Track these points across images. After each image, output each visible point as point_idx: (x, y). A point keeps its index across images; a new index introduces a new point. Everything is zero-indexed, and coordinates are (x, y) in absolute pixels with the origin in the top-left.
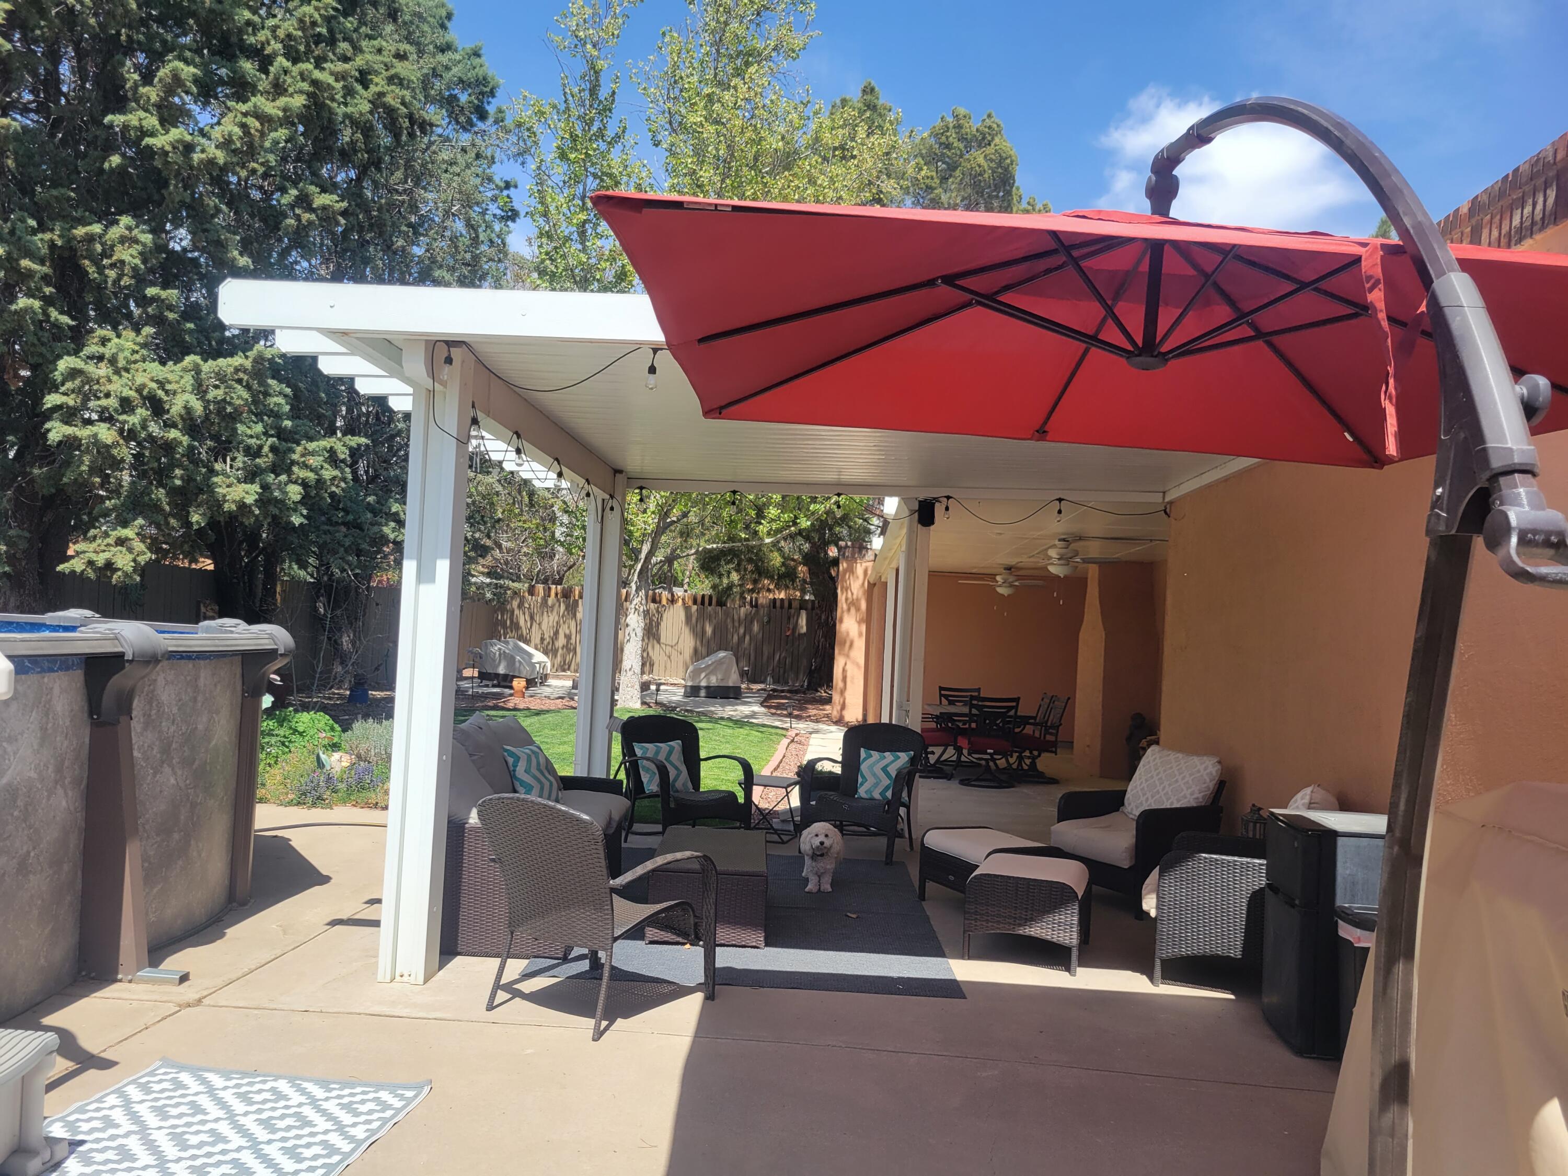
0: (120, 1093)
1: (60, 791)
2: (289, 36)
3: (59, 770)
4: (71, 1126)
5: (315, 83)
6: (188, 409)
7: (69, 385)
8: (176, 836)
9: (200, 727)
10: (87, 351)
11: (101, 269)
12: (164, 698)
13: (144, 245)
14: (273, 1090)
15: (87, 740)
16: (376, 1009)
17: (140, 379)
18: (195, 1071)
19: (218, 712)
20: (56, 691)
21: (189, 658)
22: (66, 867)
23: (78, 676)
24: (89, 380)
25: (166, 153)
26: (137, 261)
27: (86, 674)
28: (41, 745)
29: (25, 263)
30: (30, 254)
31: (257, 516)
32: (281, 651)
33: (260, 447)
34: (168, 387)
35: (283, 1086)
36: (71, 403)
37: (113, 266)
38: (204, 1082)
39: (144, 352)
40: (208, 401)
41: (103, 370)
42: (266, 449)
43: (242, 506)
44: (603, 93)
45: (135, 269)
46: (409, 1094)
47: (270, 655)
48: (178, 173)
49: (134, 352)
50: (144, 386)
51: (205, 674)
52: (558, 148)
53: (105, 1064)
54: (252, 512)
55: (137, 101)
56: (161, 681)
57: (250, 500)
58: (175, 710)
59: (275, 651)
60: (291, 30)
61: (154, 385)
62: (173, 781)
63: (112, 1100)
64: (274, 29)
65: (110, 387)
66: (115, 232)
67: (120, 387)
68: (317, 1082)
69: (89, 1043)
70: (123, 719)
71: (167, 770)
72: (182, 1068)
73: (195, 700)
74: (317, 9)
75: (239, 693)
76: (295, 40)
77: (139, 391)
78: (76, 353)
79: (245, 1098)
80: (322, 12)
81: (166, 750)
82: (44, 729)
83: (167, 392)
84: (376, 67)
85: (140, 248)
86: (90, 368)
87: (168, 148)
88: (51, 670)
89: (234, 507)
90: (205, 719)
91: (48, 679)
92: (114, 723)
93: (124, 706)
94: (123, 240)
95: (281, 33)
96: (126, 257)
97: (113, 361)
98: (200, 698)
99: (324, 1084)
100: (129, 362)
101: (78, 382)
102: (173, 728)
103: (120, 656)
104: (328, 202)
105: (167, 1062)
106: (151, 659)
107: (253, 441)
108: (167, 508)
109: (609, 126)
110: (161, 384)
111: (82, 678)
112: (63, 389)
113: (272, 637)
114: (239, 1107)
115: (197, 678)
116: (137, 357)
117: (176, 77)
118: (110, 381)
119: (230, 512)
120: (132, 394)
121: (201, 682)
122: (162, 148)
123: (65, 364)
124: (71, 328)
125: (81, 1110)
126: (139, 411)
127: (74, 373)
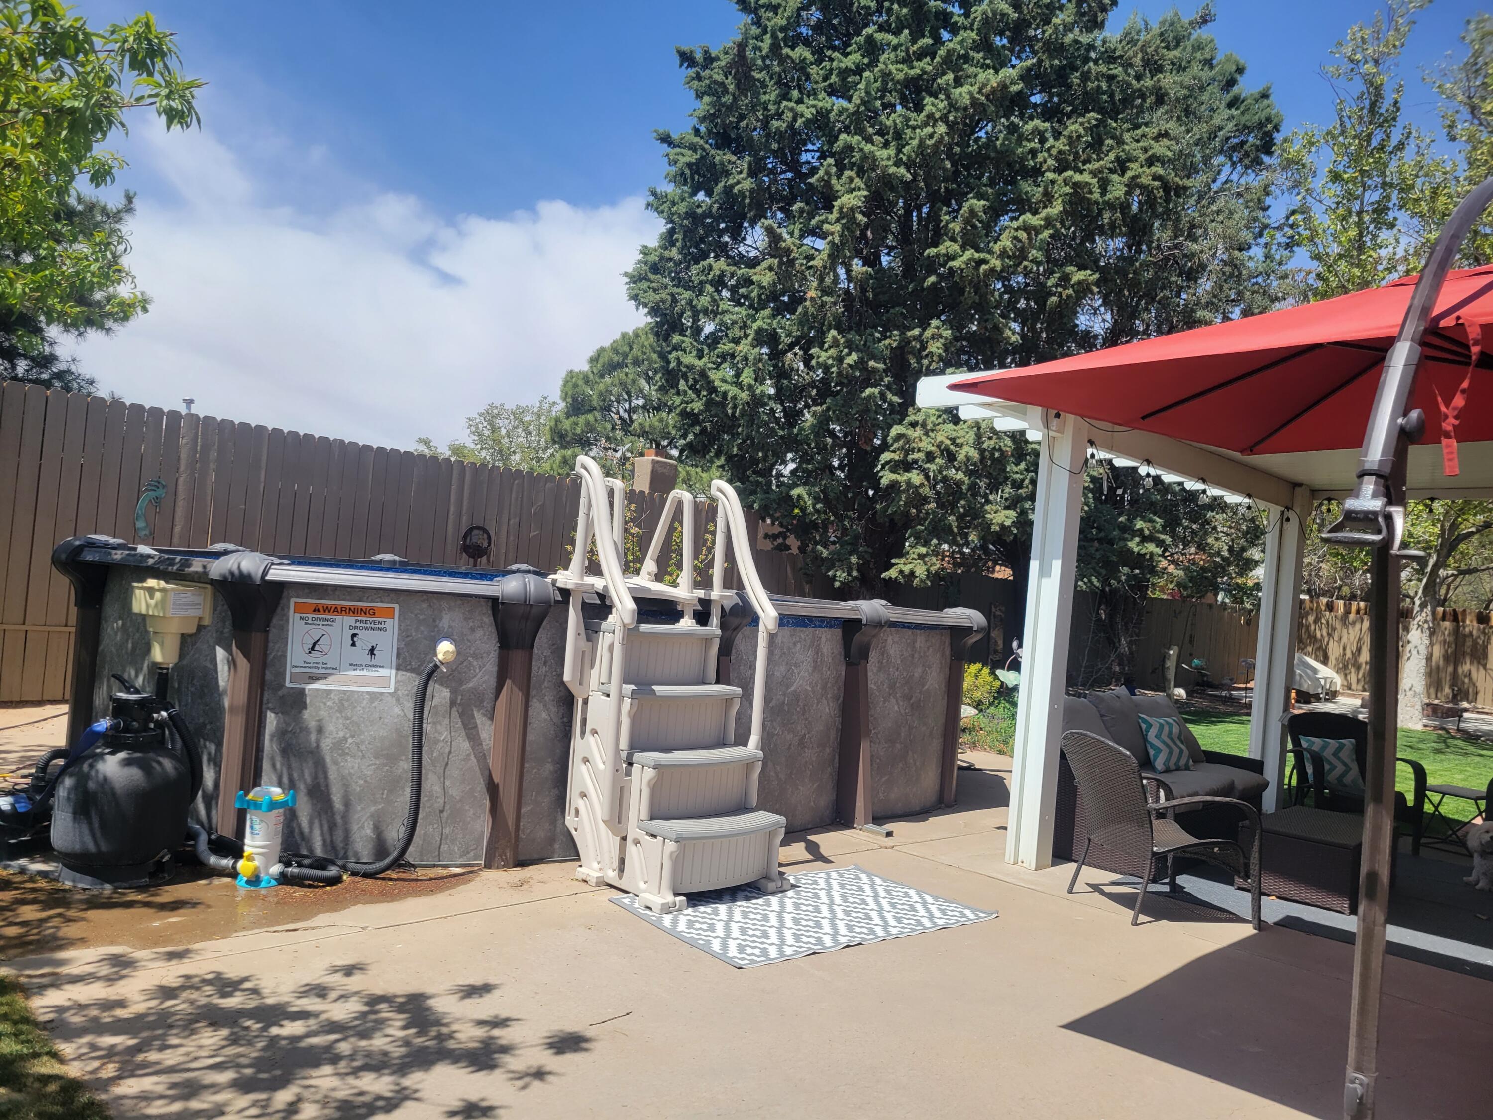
0: (828, 874)
1: (825, 702)
2: (1060, 152)
3: (824, 688)
4: (797, 879)
5: (1076, 185)
6: (968, 458)
7: (896, 445)
8: (898, 746)
9: (916, 675)
10: (908, 419)
11: (919, 362)
12: (892, 652)
13: (946, 339)
14: (906, 893)
15: (843, 673)
16: (994, 875)
17: (940, 437)
18: (870, 876)
19: (930, 667)
20: (823, 639)
21: (909, 628)
22: (828, 750)
23: (838, 632)
24: (908, 441)
25: (962, 270)
26: (940, 351)
27: (843, 632)
28: (813, 671)
29: (872, 363)
30: (874, 357)
31: (1016, 535)
32: (975, 628)
33: (1023, 481)
34: (958, 441)
35: (912, 892)
36: (897, 458)
37: (927, 356)
38: (872, 880)
39: (944, 416)
40: (985, 450)
41: (918, 432)
42: (1027, 482)
43: (1002, 526)
44: (1385, 106)
45: (940, 356)
46: (982, 915)
47: (968, 630)
48: (971, 282)
49: (939, 416)
50: (942, 442)
51: (921, 640)
52: (1330, 172)
53: (826, 860)
54: (1011, 532)
55: (946, 235)
56: (890, 641)
57: (1008, 523)
58: (899, 661)
59: (972, 628)
60: (1061, 147)
61: (948, 442)
62: (896, 708)
63: (823, 875)
64: (1048, 150)
65: (921, 445)
66: (928, 333)
67: (926, 445)
68: (932, 896)
69: (824, 851)
70: (863, 662)
71: (893, 701)
72: (864, 872)
73: (913, 656)
74: (1082, 124)
75: (948, 657)
76: (1064, 153)
77: (939, 446)
78: (900, 422)
79: (888, 892)
80: (1086, 125)
81: (892, 686)
82: (815, 661)
83: (957, 445)
84: (1135, 153)
85: (942, 341)
86: (910, 432)
87: (963, 266)
88: (820, 627)
89: (998, 528)
90: (920, 670)
91: (819, 631)
92: (858, 664)
93: (864, 654)
94: (933, 337)
95: (1054, 152)
96: (934, 350)
97: (924, 425)
98: (916, 655)
99: (936, 898)
100: (935, 425)
101: (901, 442)
102: (897, 673)
103: (860, 621)
104: (1082, 277)
105: (857, 867)
106: (879, 625)
107: (1017, 476)
108: (955, 530)
109: (1393, 136)
110: (953, 440)
111: (840, 634)
112: (892, 448)
113: (969, 618)
114: (882, 893)
115: (914, 642)
116: (940, 420)
117: (972, 211)
118: (921, 440)
119: (996, 532)
120: (933, 449)
121: (918, 645)
122: (959, 268)
123: (895, 430)
124: (899, 404)
125: (805, 875)
126: (937, 460)
127: (900, 436)
